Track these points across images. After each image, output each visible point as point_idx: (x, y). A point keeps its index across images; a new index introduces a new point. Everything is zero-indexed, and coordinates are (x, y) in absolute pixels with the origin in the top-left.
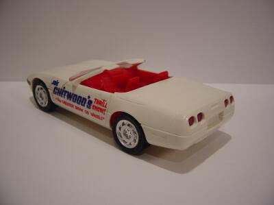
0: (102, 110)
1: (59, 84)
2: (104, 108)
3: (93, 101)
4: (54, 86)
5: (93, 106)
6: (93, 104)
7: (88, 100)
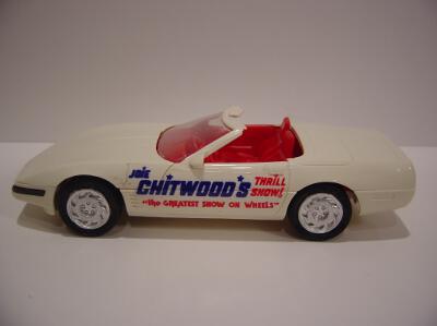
0: (275, 192)
1: (151, 174)
2: (280, 187)
3: (253, 182)
4: (136, 181)
5: (254, 190)
6: (253, 186)
7: (238, 184)
